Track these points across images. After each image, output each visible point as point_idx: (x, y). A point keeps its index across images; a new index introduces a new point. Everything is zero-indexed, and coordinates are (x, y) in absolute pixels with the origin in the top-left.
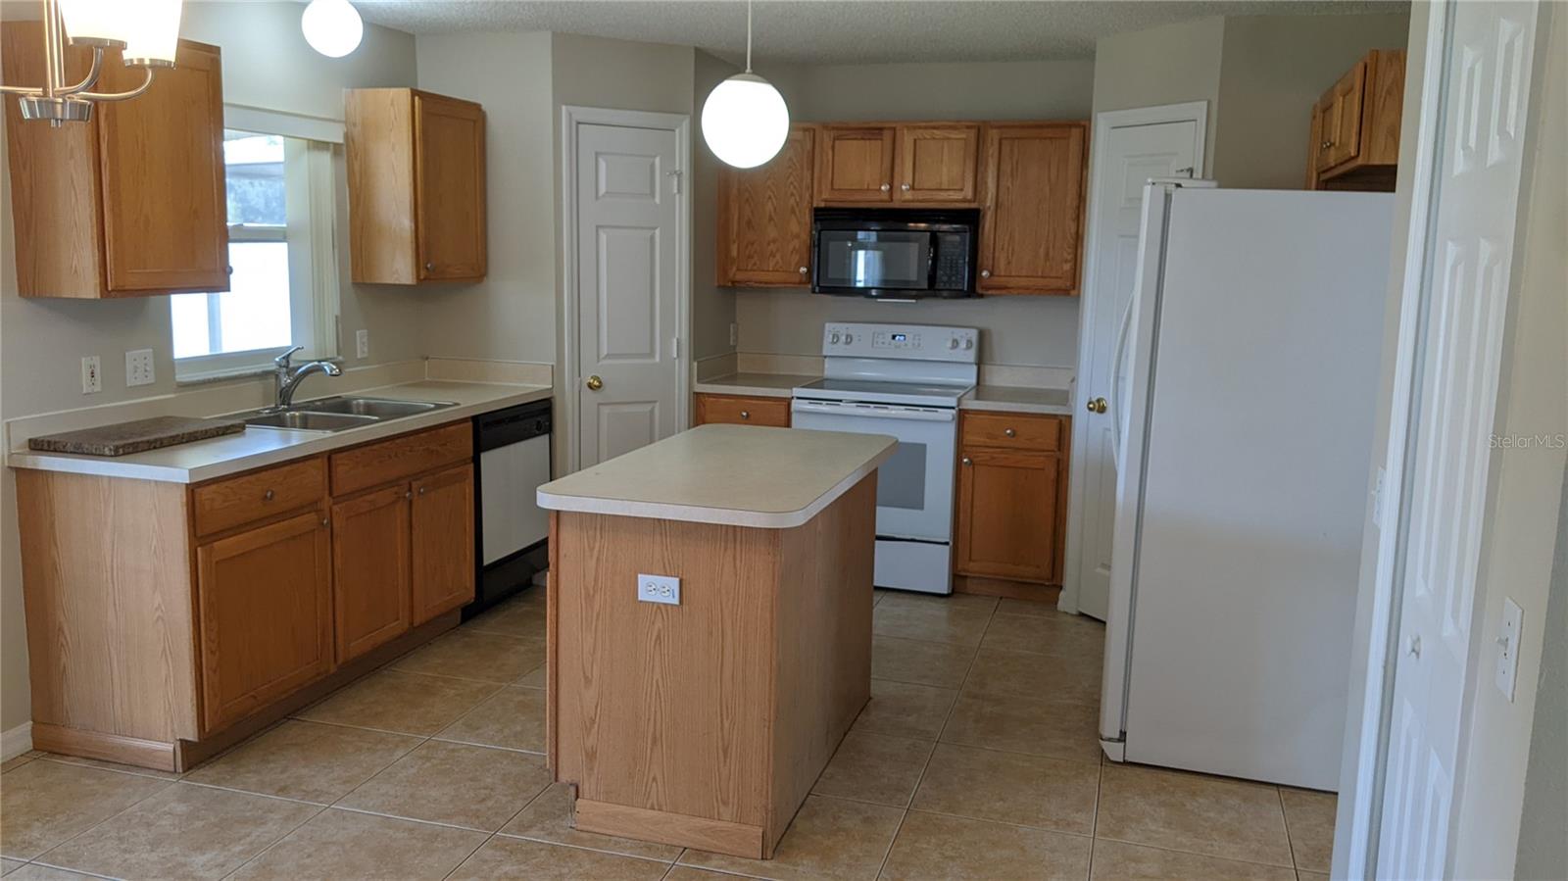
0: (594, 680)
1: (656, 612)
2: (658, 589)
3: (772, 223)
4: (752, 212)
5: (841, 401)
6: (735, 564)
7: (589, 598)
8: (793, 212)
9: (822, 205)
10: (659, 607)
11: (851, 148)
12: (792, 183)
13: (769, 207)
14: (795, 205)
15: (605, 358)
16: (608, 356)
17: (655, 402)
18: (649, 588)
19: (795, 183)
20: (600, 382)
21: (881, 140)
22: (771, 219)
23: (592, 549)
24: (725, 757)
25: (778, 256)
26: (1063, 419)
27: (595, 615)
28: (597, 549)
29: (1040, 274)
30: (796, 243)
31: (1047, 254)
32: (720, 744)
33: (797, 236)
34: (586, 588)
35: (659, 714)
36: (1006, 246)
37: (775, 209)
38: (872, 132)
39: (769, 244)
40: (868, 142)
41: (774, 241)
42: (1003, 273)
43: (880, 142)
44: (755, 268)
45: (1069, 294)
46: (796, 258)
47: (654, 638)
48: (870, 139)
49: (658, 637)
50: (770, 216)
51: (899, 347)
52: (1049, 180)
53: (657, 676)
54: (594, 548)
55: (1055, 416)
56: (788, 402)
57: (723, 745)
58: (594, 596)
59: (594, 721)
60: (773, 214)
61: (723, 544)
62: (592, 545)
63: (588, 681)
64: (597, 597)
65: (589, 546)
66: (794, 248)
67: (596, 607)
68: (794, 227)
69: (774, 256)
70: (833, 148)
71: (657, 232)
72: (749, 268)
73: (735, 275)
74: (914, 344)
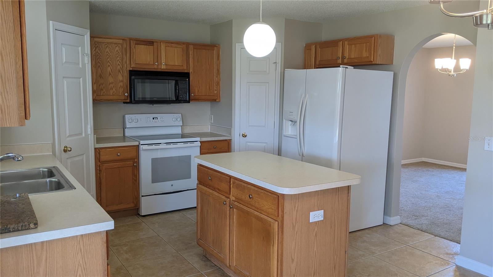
0: (295, 260)
1: (315, 225)
2: (316, 216)
3: (111, 76)
4: (102, 71)
5: (161, 143)
6: (338, 199)
7: (294, 227)
8: (119, 71)
9: (131, 69)
10: (316, 223)
11: (142, 48)
12: (118, 60)
13: (109, 69)
14: (120, 69)
15: (67, 137)
16: (70, 136)
17: (83, 154)
18: (314, 217)
19: (120, 60)
20: (71, 148)
21: (153, 46)
22: (110, 74)
23: (295, 207)
24: (335, 269)
25: (114, 89)
26: (229, 140)
27: (296, 233)
28: (297, 207)
29: (208, 95)
30: (121, 84)
31: (210, 88)
32: (333, 265)
33: (122, 81)
34: (293, 224)
35: (316, 264)
36: (197, 85)
37: (111, 70)
38: (150, 43)
39: (110, 84)
40: (148, 46)
41: (112, 83)
42: (197, 95)
43: (152, 46)
44: (104, 94)
45: (216, 101)
46: (121, 90)
47: (315, 235)
48: (149, 45)
49: (316, 234)
50: (110, 72)
51: (156, 122)
52: (209, 64)
53: (315, 249)
54: (296, 207)
55: (226, 140)
56: (138, 147)
57: (334, 265)
58: (295, 226)
59: (295, 275)
60: (111, 72)
61: (335, 193)
62: (295, 206)
63: (293, 260)
64: (297, 226)
65: (294, 206)
66: (121, 86)
67: (296, 230)
68: (120, 78)
69: (112, 89)
70: (135, 47)
71: (81, 79)
72: (101, 94)
73: (96, 97)
74: (161, 121)
